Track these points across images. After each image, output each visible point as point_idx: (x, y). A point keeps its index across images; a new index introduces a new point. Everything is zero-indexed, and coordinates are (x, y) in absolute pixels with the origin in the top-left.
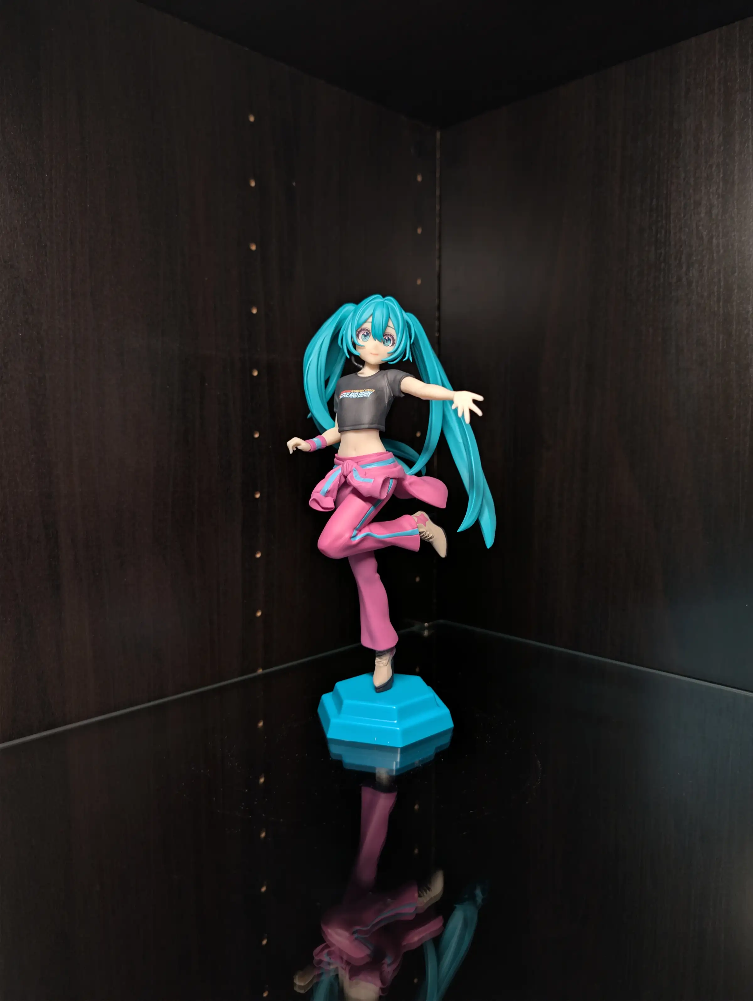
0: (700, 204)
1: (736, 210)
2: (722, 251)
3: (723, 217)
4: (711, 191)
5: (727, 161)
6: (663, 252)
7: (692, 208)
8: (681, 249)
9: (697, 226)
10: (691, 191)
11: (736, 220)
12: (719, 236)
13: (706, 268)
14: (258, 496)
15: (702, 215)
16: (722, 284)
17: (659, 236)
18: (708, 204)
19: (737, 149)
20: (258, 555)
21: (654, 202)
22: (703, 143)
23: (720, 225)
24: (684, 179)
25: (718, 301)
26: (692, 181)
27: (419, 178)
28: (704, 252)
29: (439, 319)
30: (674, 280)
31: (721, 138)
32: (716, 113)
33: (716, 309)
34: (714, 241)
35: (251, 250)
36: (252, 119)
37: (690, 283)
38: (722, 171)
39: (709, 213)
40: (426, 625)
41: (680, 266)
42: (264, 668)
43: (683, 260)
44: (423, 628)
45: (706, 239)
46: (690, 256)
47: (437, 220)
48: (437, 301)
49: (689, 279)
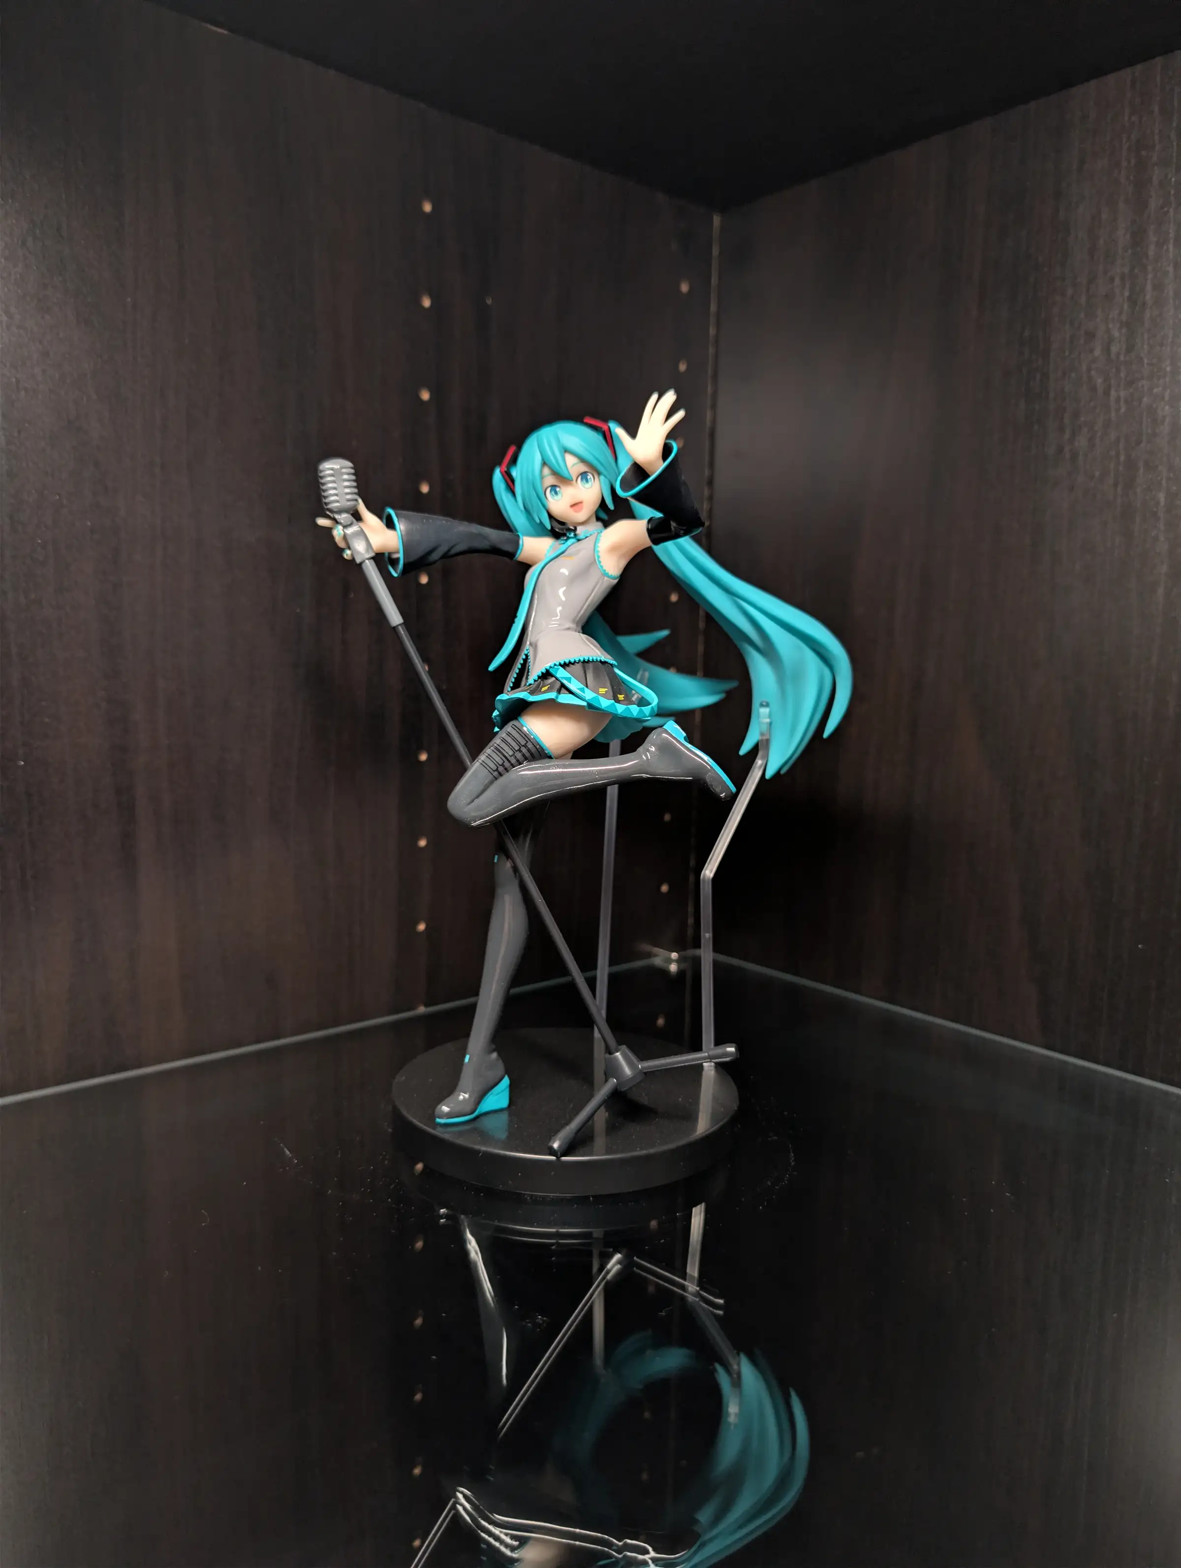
0: (1094, 337)
1: (1146, 347)
2: (1123, 410)
3: (1128, 358)
4: (1111, 316)
5: (1136, 271)
6: (1037, 408)
7: (1082, 341)
8: (1064, 404)
9: (1089, 370)
10: (1082, 316)
11: (1146, 361)
12: (1119, 385)
13: (1099, 434)
14: (423, 757)
15: (1097, 352)
16: (1122, 458)
17: (1032, 382)
18: (1105, 337)
19: (1151, 253)
20: (423, 843)
21: (1027, 333)
22: (1102, 242)
23: (1122, 369)
24: (1072, 297)
25: (1116, 485)
26: (1083, 300)
27: (684, 288)
28: (1098, 410)
29: (711, 498)
30: (1052, 451)
31: (1128, 237)
32: (1122, 198)
33: (1112, 497)
34: (1113, 393)
36: (428, 208)
37: (1074, 456)
38: (1128, 286)
39: (1107, 350)
40: (674, 955)
41: (1061, 429)
42: (426, 1005)
43: (1067, 421)
44: (669, 961)
45: (1100, 390)
46: (1076, 415)
47: (711, 350)
48: (707, 472)
49: (1074, 451)
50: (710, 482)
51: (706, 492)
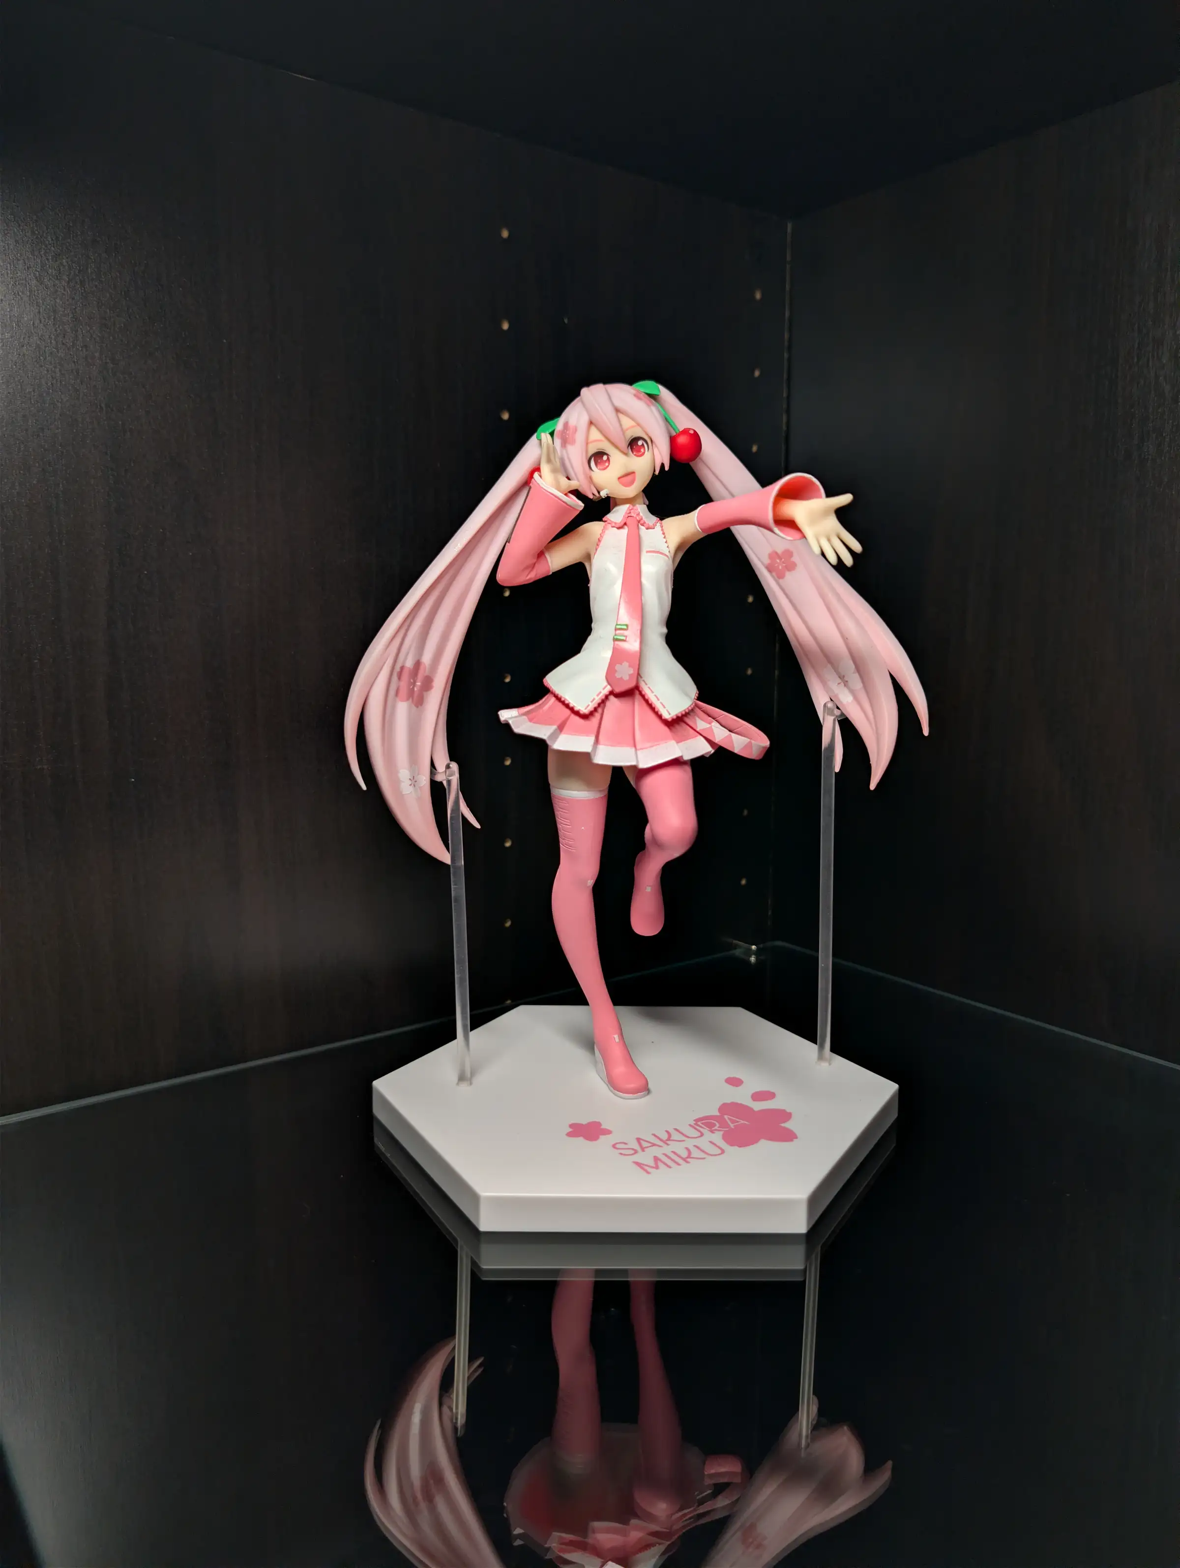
0: (1162, 344)
6: (1106, 413)
7: (1150, 348)
8: (1133, 410)
9: (1157, 376)
10: (1150, 323)
24: (1140, 304)
26: (1151, 307)
27: (758, 296)
30: (1121, 456)
35: (501, 419)
36: (505, 234)
37: (1143, 462)
40: (754, 947)
41: (1130, 435)
43: (1135, 426)
44: (749, 953)
46: (1144, 421)
47: (786, 355)
49: (1143, 456)
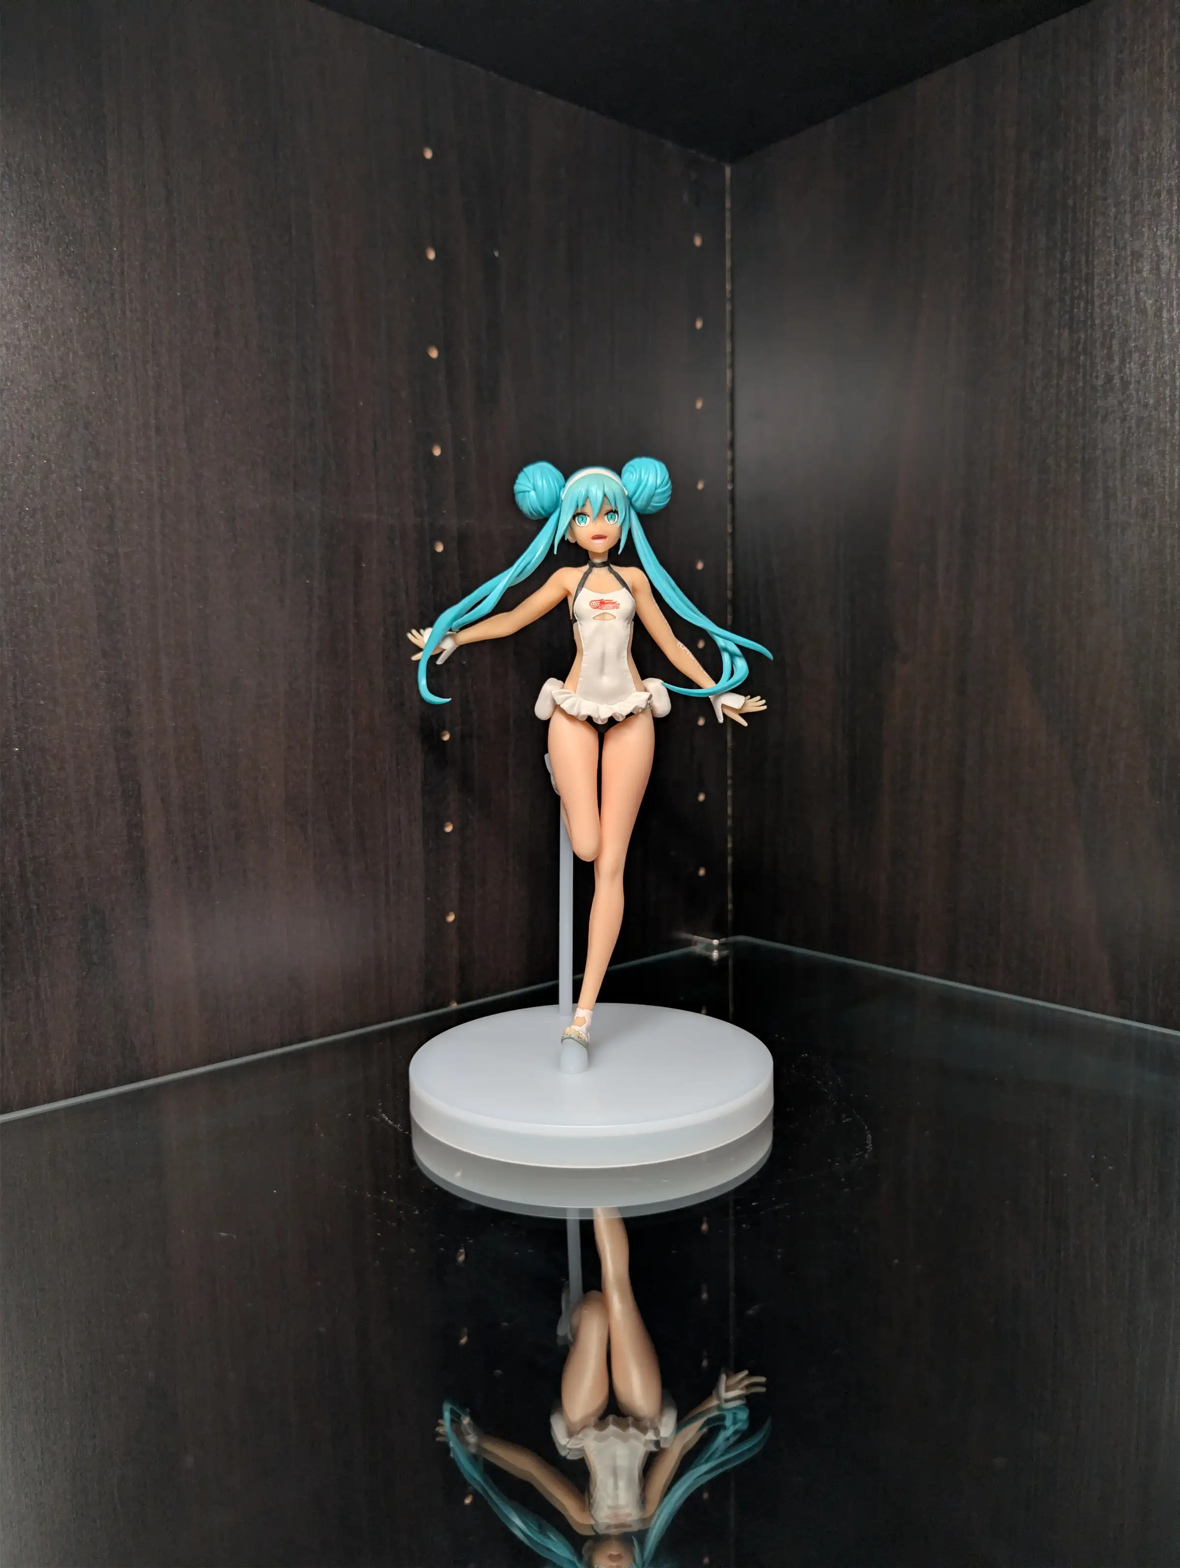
0: (1142, 256)
4: (1159, 233)
6: (1083, 336)
7: (1129, 263)
8: (1112, 330)
9: (1137, 293)
10: (1127, 236)
12: (1172, 305)
13: (1152, 359)
15: (1145, 274)
17: (1075, 310)
18: (1154, 255)
21: (1068, 258)
22: (1145, 155)
23: (1174, 287)
24: (1116, 218)
26: (1128, 220)
27: (698, 241)
28: (1149, 334)
29: (733, 462)
30: (1100, 382)
31: (1174, 146)
32: (1166, 107)
33: (1168, 425)
34: (1165, 314)
35: (430, 358)
36: (428, 154)
37: (1125, 384)
39: (1156, 269)
40: (716, 942)
41: (1110, 358)
42: (459, 1002)
43: (1115, 347)
44: (711, 948)
45: (1150, 312)
46: (1125, 340)
47: (728, 307)
48: (729, 434)
49: (1125, 377)
50: (732, 445)
51: (729, 454)
